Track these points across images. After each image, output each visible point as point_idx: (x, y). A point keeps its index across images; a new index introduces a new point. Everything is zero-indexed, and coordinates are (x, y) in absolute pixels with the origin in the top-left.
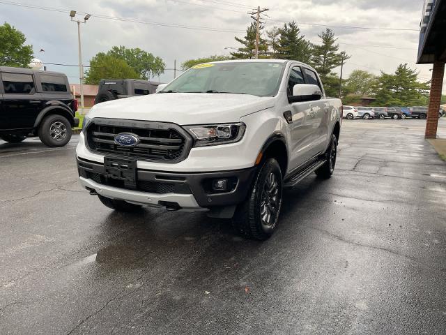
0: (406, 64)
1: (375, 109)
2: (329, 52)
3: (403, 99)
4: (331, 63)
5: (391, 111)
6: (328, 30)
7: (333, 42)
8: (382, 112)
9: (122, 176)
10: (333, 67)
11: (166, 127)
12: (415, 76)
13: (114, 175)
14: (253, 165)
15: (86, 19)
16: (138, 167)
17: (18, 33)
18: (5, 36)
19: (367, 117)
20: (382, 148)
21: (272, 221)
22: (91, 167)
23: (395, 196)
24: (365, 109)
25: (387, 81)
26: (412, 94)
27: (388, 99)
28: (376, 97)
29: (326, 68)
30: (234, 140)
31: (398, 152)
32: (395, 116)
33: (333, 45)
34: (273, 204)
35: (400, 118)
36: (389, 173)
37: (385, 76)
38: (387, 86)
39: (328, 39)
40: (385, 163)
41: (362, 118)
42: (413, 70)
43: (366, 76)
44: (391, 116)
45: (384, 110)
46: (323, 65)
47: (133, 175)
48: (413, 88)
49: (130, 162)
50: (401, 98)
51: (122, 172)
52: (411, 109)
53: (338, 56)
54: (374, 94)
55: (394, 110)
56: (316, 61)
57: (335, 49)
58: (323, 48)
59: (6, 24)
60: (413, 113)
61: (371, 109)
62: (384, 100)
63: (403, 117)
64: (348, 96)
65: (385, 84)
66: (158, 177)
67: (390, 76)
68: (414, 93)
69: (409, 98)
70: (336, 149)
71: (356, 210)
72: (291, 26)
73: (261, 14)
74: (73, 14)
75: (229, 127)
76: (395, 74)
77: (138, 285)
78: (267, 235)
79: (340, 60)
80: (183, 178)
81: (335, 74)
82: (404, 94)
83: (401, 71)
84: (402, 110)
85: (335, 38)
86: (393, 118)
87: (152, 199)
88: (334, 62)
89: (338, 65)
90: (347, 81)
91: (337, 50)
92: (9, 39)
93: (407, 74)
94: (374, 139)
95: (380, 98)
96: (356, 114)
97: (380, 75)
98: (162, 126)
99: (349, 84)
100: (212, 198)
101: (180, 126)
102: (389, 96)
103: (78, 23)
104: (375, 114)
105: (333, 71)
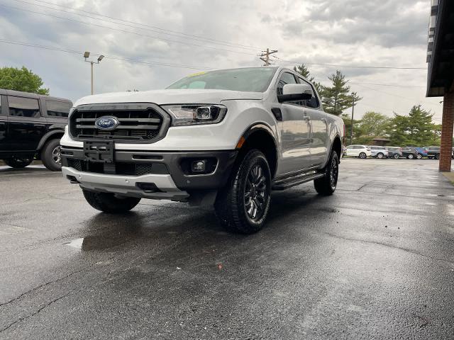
0: (420, 106)
1: (389, 149)
2: (340, 94)
3: (419, 141)
4: (342, 105)
5: (405, 151)
6: (338, 73)
7: (344, 84)
8: (397, 151)
9: (100, 159)
10: (345, 108)
11: (144, 107)
12: (430, 117)
13: (93, 159)
14: (234, 148)
15: (99, 59)
16: (116, 148)
17: (35, 77)
18: (23, 79)
19: (380, 156)
20: (391, 177)
21: (259, 216)
22: (72, 153)
23: (398, 208)
24: (378, 148)
25: (401, 122)
26: (428, 135)
27: (403, 140)
28: (391, 138)
29: (337, 110)
30: (214, 121)
31: (408, 180)
32: (411, 157)
33: (344, 87)
34: (260, 199)
35: (415, 158)
36: (396, 193)
37: (399, 118)
38: (401, 127)
39: (338, 81)
40: (393, 187)
41: (375, 157)
42: (427, 111)
43: (379, 118)
44: (406, 156)
45: (398, 150)
46: (334, 106)
47: (111, 157)
48: (428, 129)
49: (108, 143)
50: (416, 140)
51: (100, 155)
52: (427, 150)
53: (350, 97)
54: (388, 136)
55: (409, 150)
56: (327, 103)
57: (346, 90)
58: (333, 90)
59: (23, 68)
60: (429, 153)
61: (384, 149)
62: (398, 141)
63: (419, 157)
64: (361, 137)
65: (398, 126)
66: (135, 156)
67: (404, 118)
68: (430, 134)
69: (425, 140)
70: (337, 166)
71: (353, 216)
72: (300, 68)
73: (271, 57)
74: (87, 55)
75: (209, 107)
76: (409, 115)
77: (108, 262)
78: (253, 230)
79: (351, 101)
80: (160, 157)
81: (346, 116)
82: (420, 136)
83: (415, 112)
84: (418, 150)
85: (345, 80)
86: (408, 158)
87: (129, 180)
88: (346, 104)
89: (349, 106)
90: (360, 122)
91: (348, 92)
92: (26, 83)
93: (422, 116)
94: (385, 171)
95: (394, 140)
96: (368, 154)
97: (394, 117)
98: (140, 106)
99: (361, 126)
100: (189, 179)
101: (159, 106)
102: (404, 137)
103: (92, 64)
104: (389, 153)
105: (344, 112)
